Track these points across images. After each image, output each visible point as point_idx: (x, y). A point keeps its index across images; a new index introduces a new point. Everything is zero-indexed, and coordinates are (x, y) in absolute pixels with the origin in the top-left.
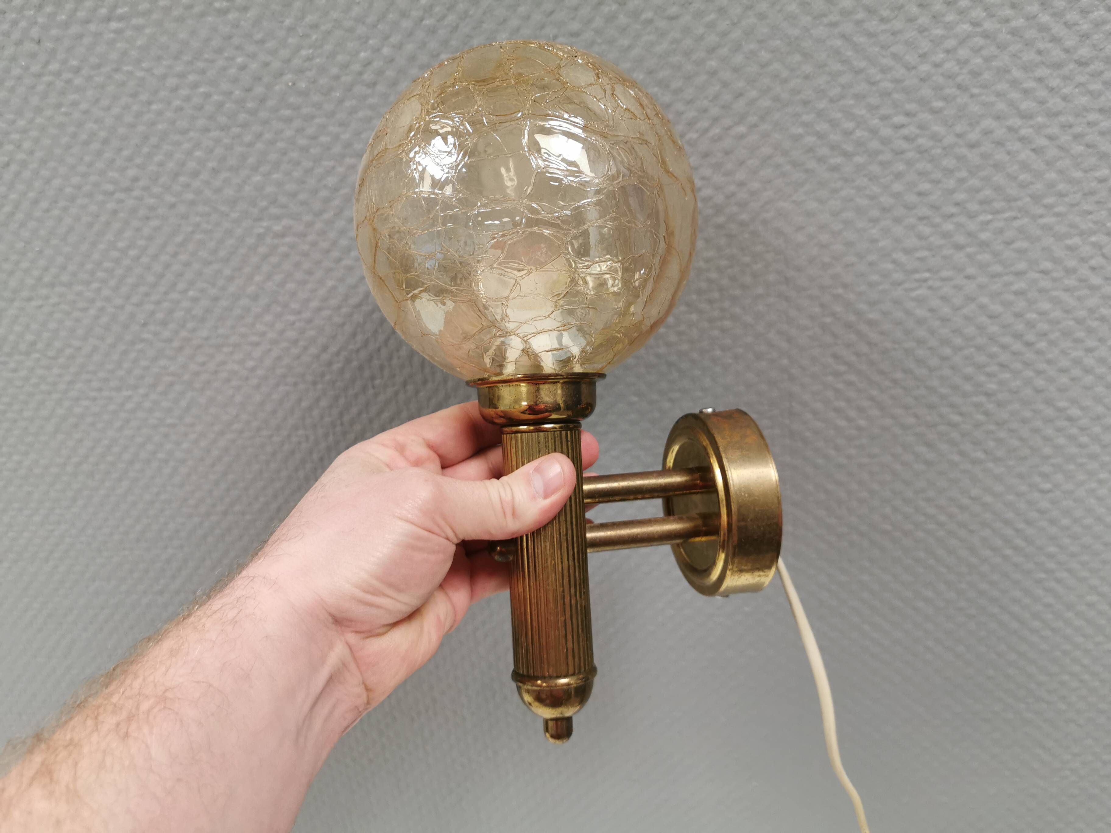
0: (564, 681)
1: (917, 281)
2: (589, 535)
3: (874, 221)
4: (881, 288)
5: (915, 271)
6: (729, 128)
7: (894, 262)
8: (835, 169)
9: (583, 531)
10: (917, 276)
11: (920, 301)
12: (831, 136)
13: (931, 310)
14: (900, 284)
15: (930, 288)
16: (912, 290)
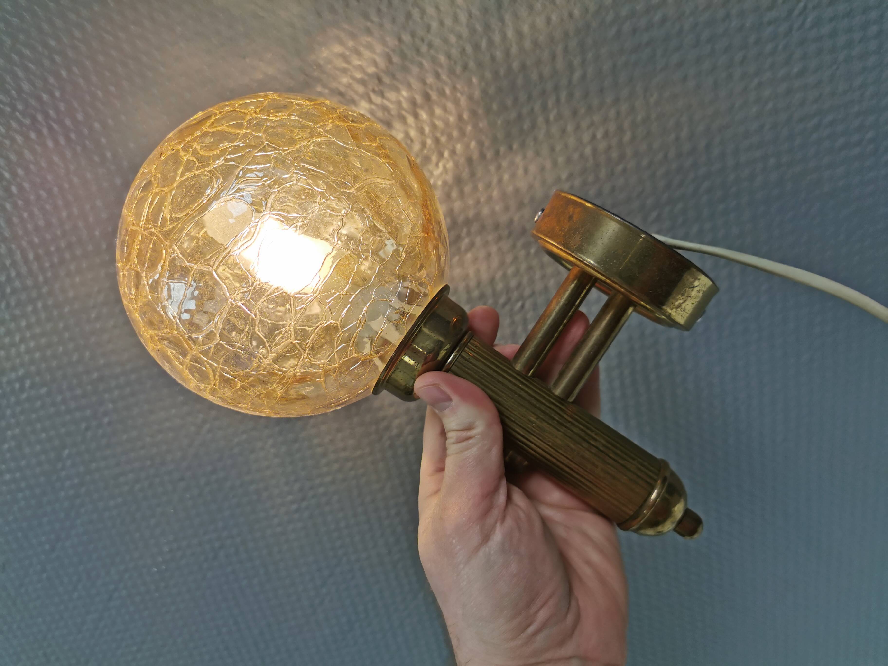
0: (654, 496)
1: (800, 14)
2: (558, 392)
3: (727, 17)
4: (780, 47)
5: (791, 12)
6: (570, 82)
7: (770, 23)
8: (664, 20)
9: (552, 395)
10: (796, 12)
11: (817, 23)
12: (638, 8)
13: (831, 20)
14: (790, 30)
15: (814, 8)
16: (803, 23)
